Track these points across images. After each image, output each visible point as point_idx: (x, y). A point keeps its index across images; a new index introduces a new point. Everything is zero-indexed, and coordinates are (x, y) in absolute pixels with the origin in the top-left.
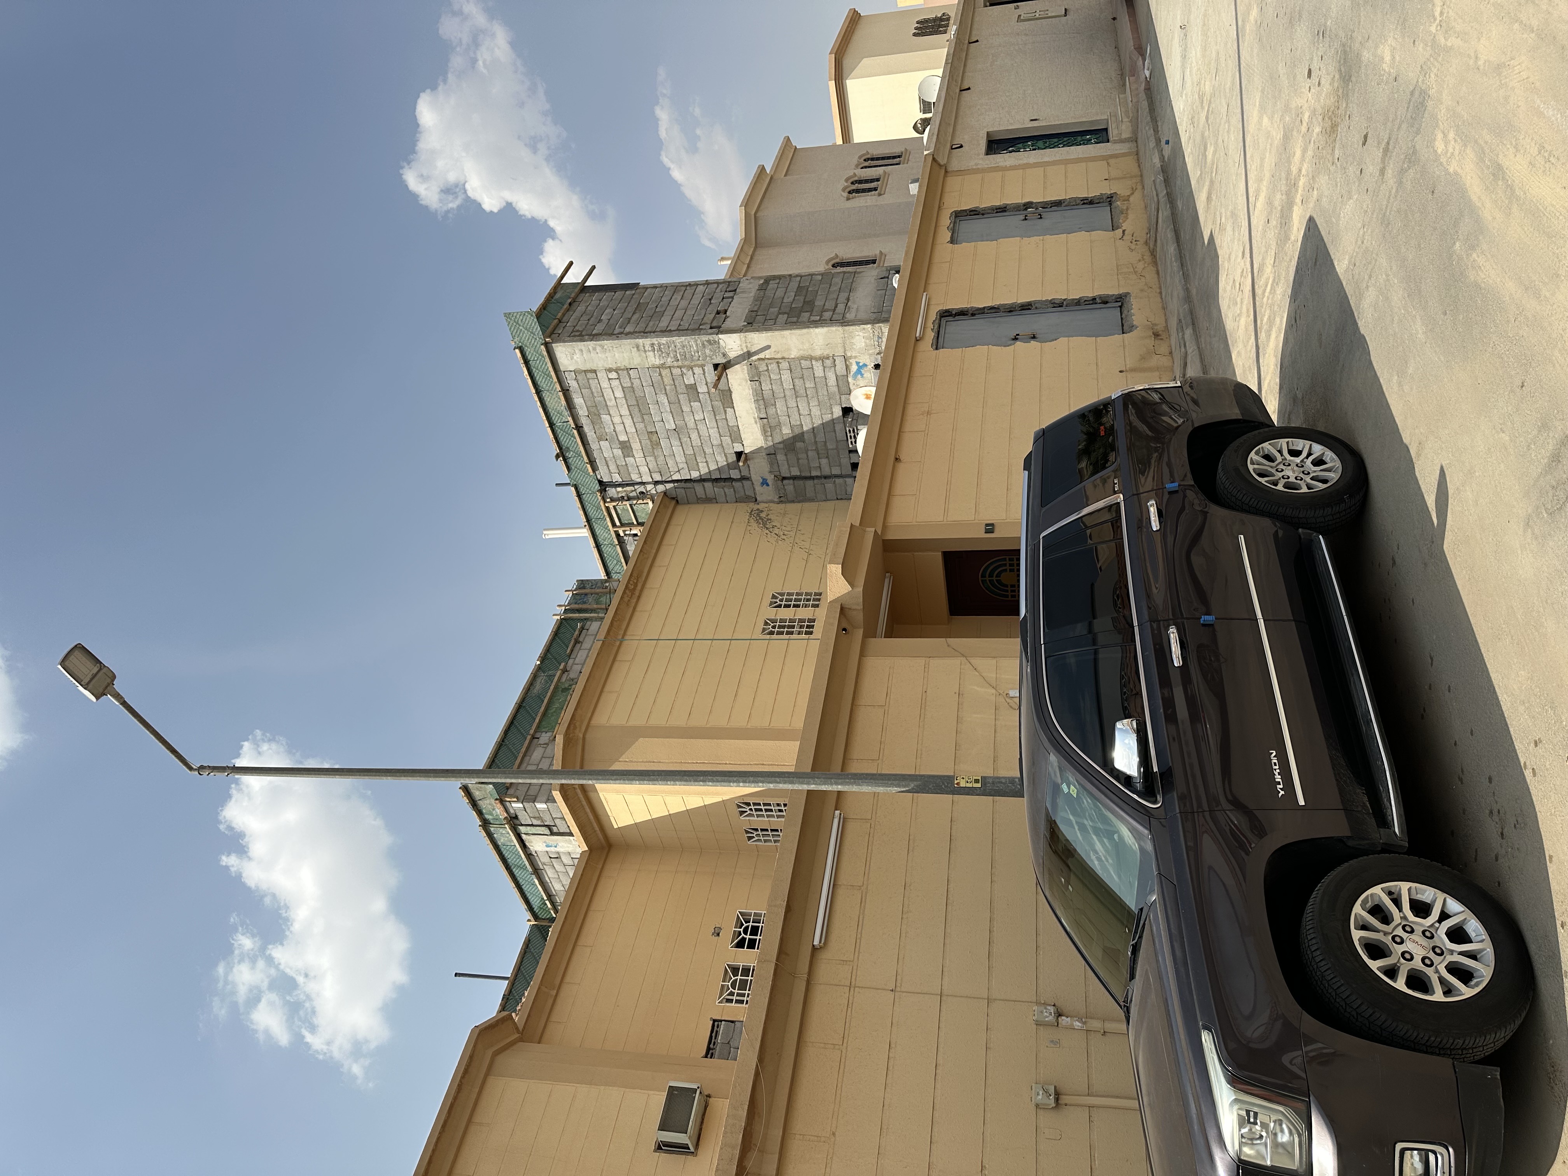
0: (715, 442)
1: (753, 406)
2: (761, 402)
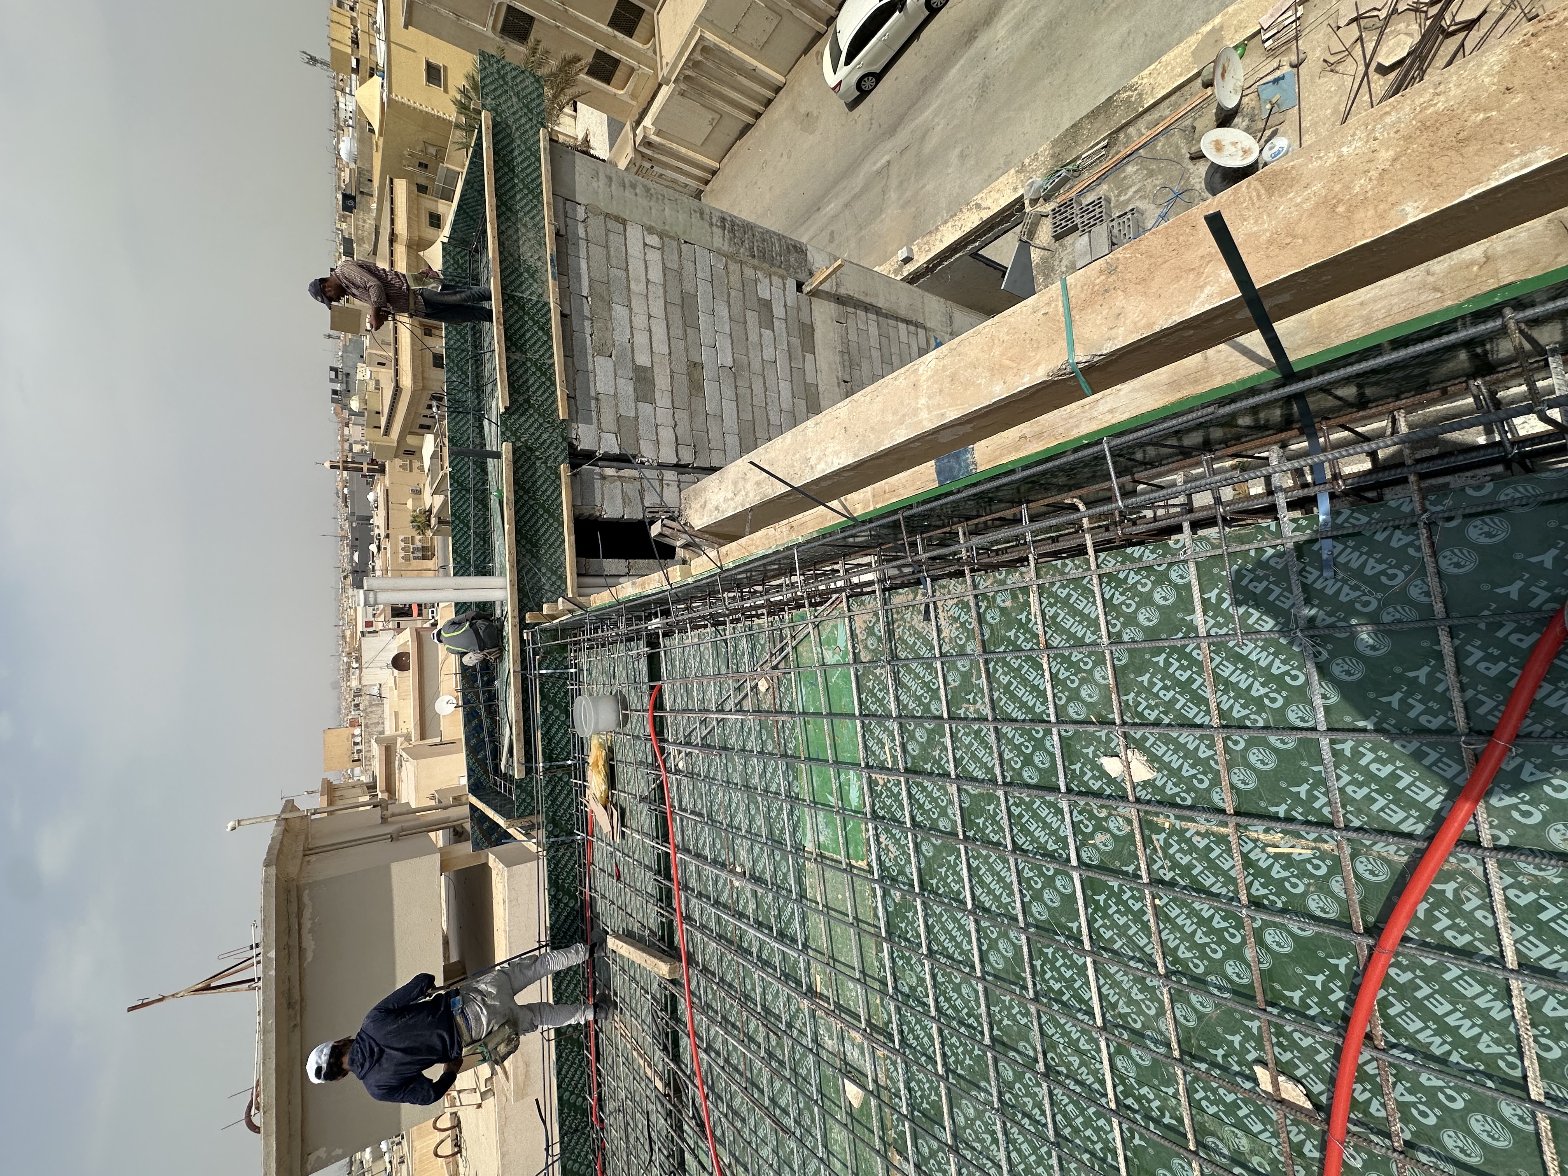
1: (838, 359)
2: (846, 357)
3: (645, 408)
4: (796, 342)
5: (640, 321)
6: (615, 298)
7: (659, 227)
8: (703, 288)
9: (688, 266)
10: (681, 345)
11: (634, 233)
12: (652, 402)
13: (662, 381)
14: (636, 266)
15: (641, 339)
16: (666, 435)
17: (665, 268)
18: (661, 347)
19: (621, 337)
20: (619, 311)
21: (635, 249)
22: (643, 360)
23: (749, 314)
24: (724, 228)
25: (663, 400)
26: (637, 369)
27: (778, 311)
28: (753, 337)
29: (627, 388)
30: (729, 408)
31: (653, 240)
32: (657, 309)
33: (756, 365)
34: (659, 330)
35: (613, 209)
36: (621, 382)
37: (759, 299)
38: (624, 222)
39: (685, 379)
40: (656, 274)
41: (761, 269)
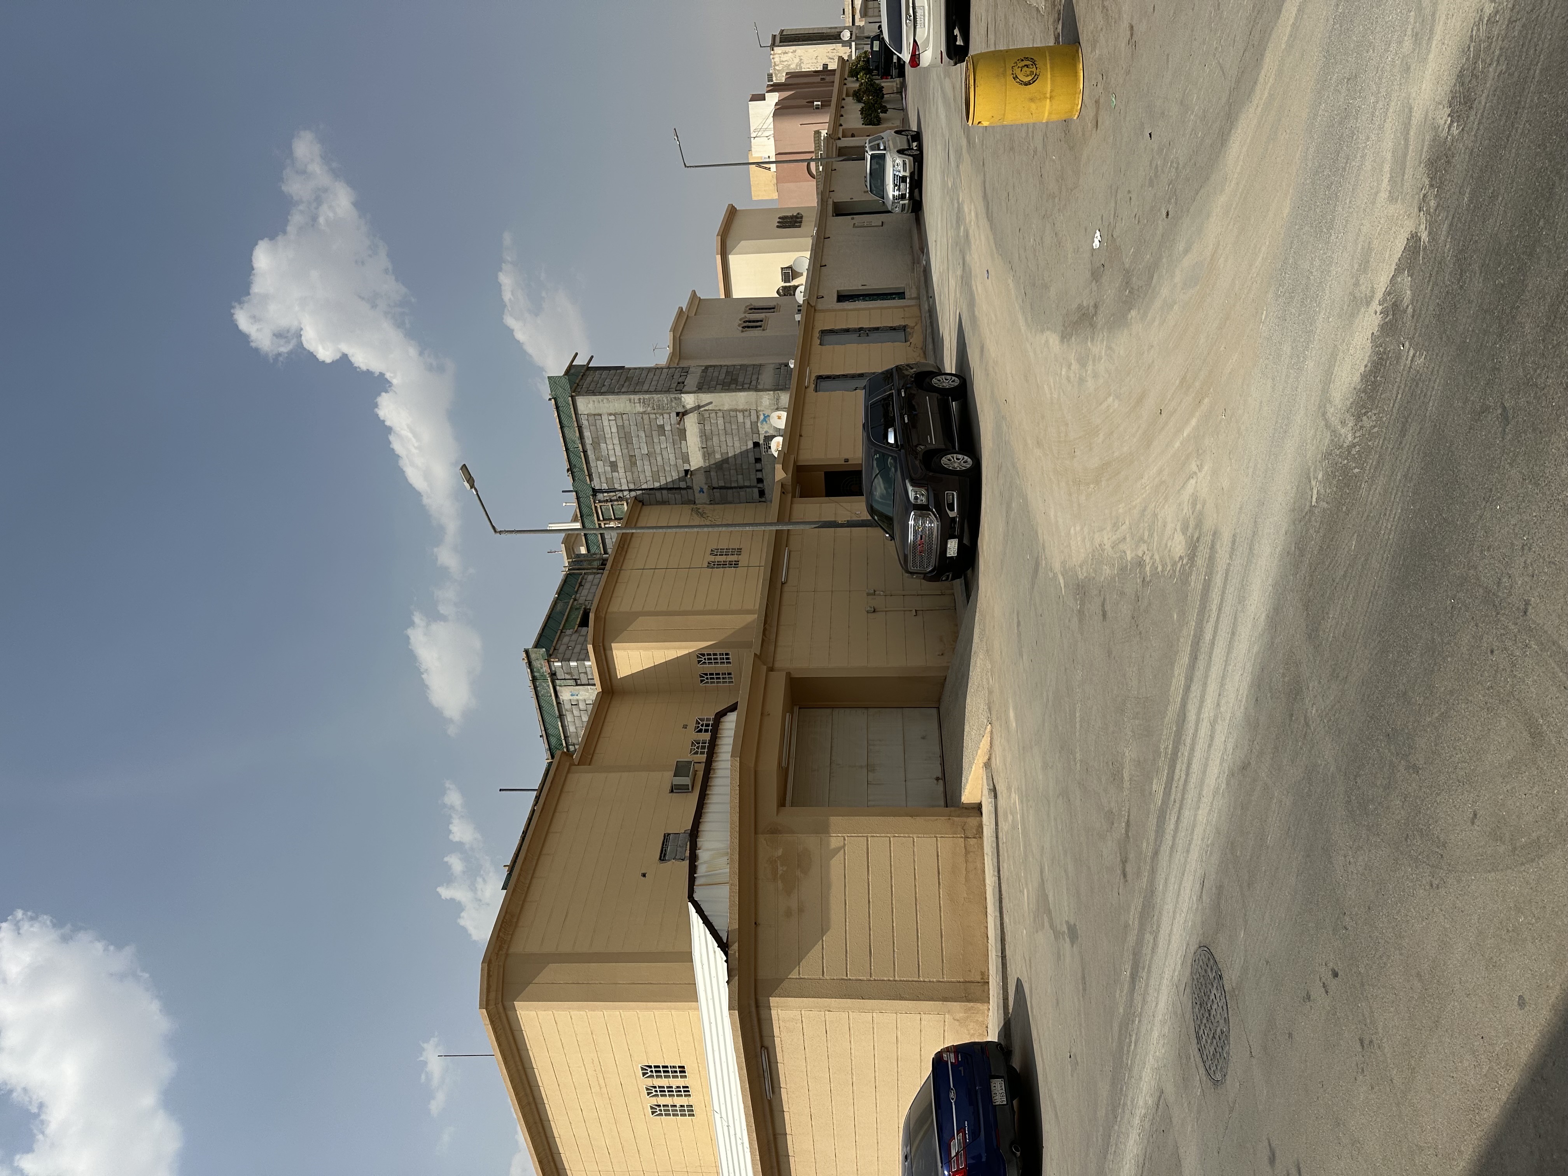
0: (672, 463)
1: (699, 439)
2: (704, 437)
3: (615, 474)
4: (677, 438)
5: (610, 447)
6: (601, 441)
7: (613, 412)
8: (633, 428)
9: (626, 423)
10: (626, 451)
11: (605, 417)
12: (618, 472)
13: (620, 464)
14: (607, 429)
15: (611, 452)
16: (624, 481)
17: (617, 426)
18: (619, 453)
19: (604, 453)
20: (603, 446)
21: (606, 423)
22: (613, 459)
23: (653, 432)
24: (640, 403)
25: (621, 470)
26: (611, 462)
27: (667, 428)
28: (656, 440)
29: (608, 469)
30: (647, 468)
31: (612, 417)
32: (616, 441)
33: (658, 451)
34: (618, 448)
35: (597, 412)
36: (606, 468)
37: (658, 426)
38: (600, 415)
39: (629, 462)
40: (614, 430)
41: (658, 413)
